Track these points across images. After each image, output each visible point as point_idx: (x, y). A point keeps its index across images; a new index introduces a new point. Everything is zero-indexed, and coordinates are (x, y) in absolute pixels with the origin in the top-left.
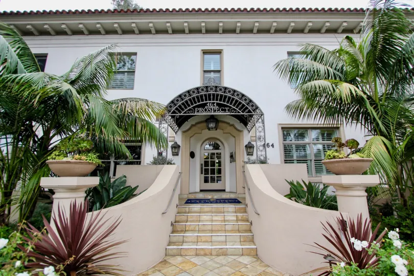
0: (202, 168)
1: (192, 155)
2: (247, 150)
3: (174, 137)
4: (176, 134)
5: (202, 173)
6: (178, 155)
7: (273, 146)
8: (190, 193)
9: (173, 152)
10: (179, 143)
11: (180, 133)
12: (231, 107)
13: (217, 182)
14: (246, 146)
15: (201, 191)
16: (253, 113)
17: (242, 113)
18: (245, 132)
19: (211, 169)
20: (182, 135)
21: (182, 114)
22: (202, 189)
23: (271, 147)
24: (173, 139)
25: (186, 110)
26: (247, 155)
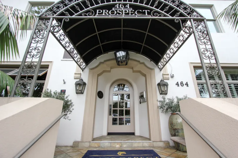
0: (110, 109)
1: (100, 95)
2: (160, 89)
3: (81, 74)
4: (83, 71)
5: (110, 115)
6: (83, 93)
7: (187, 84)
8: (94, 140)
9: (76, 90)
10: (85, 80)
11: (87, 70)
12: (151, 10)
13: (126, 124)
14: (159, 85)
15: (109, 134)
16: (189, 17)
17: (170, 17)
18: (157, 70)
19: (119, 110)
20: (90, 72)
21: (73, 16)
22: (110, 132)
23: (185, 86)
24: (79, 76)
25: (81, 12)
26: (161, 94)
